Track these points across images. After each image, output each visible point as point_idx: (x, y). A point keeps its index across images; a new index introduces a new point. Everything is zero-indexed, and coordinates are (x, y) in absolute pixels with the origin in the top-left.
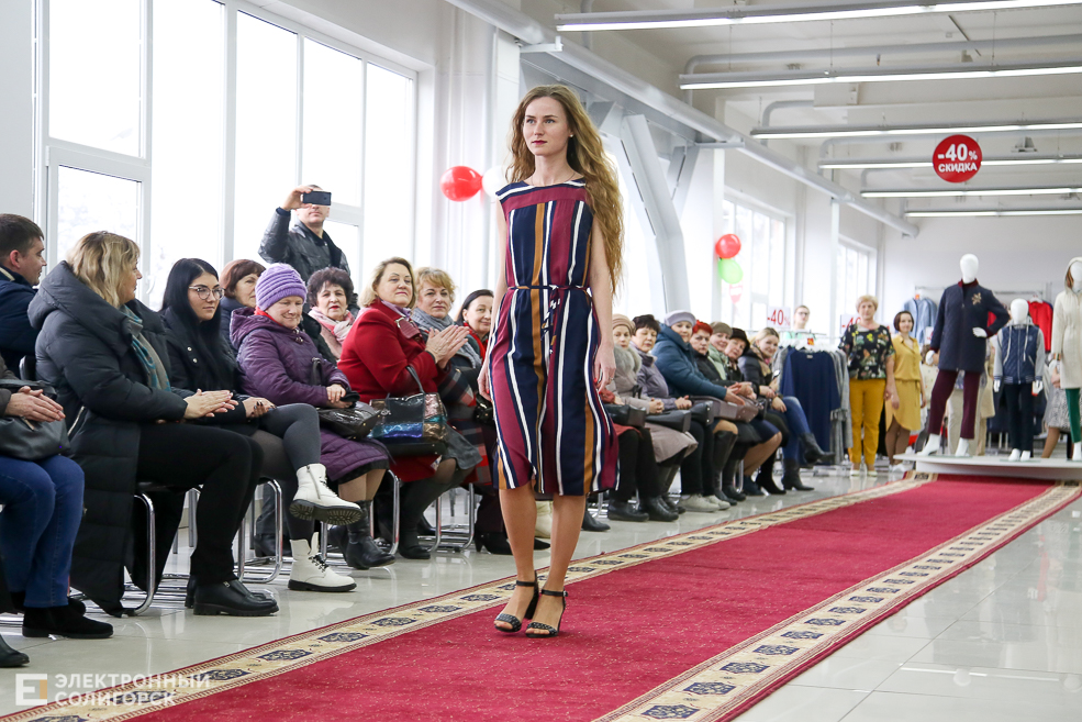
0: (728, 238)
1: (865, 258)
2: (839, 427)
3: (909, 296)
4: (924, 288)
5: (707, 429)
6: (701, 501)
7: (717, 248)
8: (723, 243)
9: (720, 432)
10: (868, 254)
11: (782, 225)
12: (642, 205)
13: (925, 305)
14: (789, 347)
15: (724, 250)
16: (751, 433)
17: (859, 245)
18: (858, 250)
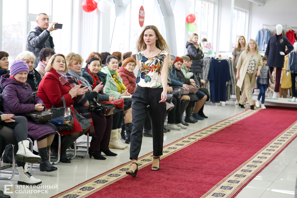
0: (191, 15)
1: (245, 14)
2: (229, 87)
3: (260, 28)
4: (266, 25)
5: (178, 100)
6: (175, 126)
7: (187, 20)
8: (189, 17)
9: (183, 100)
10: (246, 12)
11: (213, 5)
12: (159, 5)
13: (266, 32)
14: (212, 58)
15: (190, 20)
16: (195, 97)
17: (242, 9)
18: (242, 11)
